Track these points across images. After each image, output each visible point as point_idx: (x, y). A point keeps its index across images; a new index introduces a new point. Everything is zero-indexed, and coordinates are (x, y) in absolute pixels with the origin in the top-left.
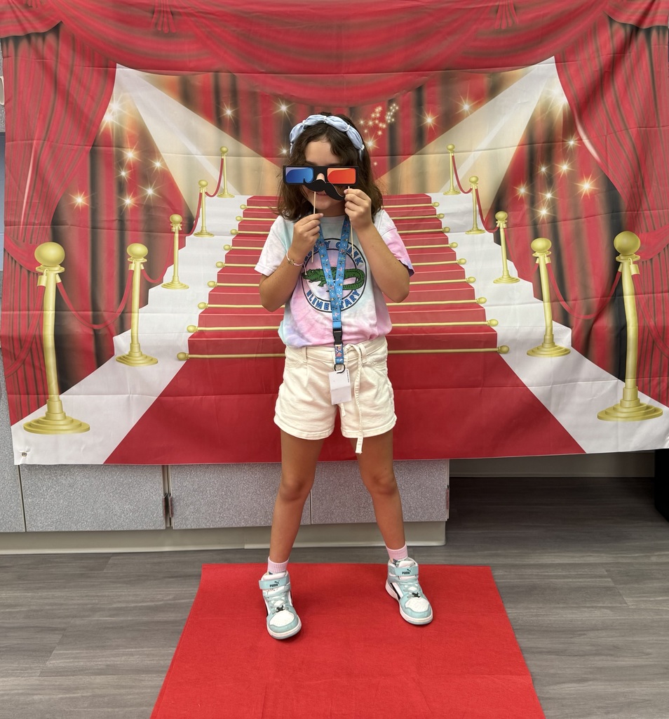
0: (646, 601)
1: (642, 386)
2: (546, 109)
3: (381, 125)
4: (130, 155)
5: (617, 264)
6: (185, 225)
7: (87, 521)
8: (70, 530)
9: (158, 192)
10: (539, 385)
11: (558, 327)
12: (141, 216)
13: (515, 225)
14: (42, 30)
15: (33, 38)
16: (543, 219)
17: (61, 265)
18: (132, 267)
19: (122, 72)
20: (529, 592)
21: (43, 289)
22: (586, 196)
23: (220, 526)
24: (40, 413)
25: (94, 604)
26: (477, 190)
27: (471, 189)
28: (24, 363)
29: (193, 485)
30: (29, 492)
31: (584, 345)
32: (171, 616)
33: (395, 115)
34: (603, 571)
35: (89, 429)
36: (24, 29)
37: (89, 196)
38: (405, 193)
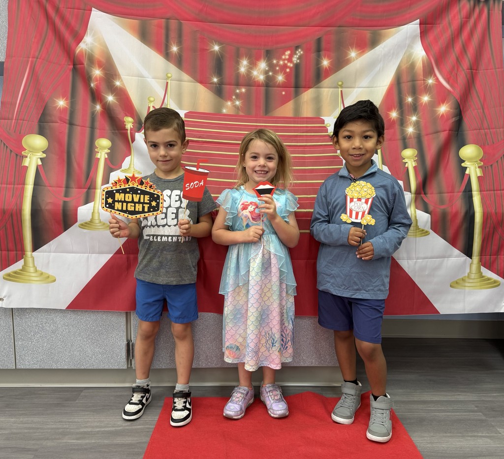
1: (484, 262)
3: (289, 64)
4: (97, 73)
6: (135, 125)
11: (420, 213)
13: (389, 140)
16: (410, 135)
18: (98, 156)
19: (96, 14)
21: (26, 168)
22: (442, 115)
24: (18, 266)
28: (6, 225)
33: (300, 58)
35: (55, 280)
37: (69, 100)
38: (305, 116)
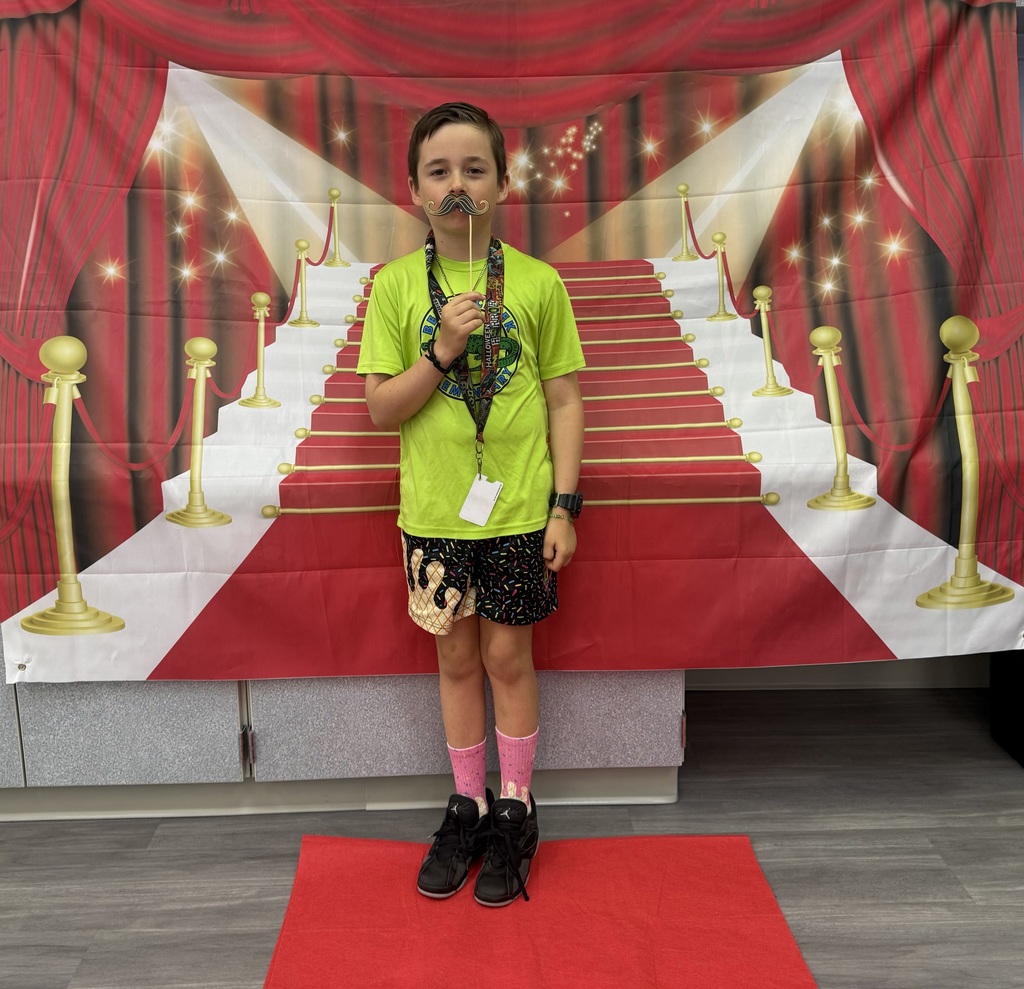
0: (1000, 892)
1: (983, 555)
2: (828, 130)
3: (575, 155)
4: (190, 201)
5: (945, 367)
6: (274, 309)
7: (121, 770)
8: (95, 784)
9: (233, 258)
10: (826, 553)
11: (855, 463)
12: (207, 296)
13: (784, 307)
14: (53, 10)
15: (40, 22)
16: (828, 298)
17: (81, 371)
18: (193, 374)
19: (176, 73)
20: (817, 878)
21: (52, 408)
22: (893, 261)
23: (328, 777)
24: (47, 602)
25: (132, 905)
26: (724, 254)
27: (715, 253)
28: (21, 525)
29: (286, 713)
30: (30, 726)
31: (896, 492)
32: (254, 925)
33: (597, 140)
34: (924, 842)
35: (123, 626)
36: (25, 8)
37: (126, 264)
38: (615, 260)
